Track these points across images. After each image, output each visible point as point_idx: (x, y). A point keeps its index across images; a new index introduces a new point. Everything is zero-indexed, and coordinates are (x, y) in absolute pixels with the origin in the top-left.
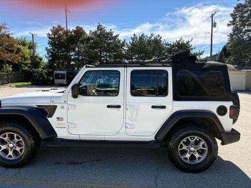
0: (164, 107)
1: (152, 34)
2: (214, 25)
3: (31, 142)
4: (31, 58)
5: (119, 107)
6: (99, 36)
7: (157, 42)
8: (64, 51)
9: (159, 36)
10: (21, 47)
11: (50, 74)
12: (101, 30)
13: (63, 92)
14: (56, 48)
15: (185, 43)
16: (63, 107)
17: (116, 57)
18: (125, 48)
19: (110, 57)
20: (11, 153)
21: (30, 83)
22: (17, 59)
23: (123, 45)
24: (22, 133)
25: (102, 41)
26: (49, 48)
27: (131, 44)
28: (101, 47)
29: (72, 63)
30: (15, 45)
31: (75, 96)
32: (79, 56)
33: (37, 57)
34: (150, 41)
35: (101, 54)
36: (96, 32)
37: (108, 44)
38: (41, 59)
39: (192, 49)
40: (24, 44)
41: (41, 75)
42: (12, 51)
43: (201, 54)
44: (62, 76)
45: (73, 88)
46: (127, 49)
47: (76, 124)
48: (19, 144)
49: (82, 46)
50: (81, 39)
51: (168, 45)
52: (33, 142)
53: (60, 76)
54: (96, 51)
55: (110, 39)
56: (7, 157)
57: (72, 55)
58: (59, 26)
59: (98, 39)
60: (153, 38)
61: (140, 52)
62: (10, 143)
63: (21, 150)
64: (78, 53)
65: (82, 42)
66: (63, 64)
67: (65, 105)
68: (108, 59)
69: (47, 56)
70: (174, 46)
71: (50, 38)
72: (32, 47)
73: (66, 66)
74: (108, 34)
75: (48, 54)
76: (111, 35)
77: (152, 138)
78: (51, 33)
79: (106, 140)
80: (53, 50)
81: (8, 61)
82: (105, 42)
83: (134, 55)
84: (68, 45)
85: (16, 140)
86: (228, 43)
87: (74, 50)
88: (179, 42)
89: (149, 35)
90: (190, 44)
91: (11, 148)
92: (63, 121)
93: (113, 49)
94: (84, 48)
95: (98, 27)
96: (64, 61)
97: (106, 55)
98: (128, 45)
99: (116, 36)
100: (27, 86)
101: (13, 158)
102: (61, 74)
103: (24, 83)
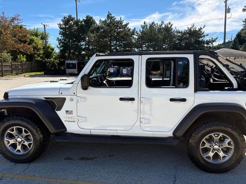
0: (184, 100)
1: (162, 22)
2: (228, 11)
3: (40, 136)
4: (44, 48)
5: (132, 99)
6: (108, 25)
7: (168, 29)
8: (75, 41)
9: (170, 24)
10: (34, 38)
11: (62, 63)
12: (111, 19)
13: (72, 83)
14: (67, 38)
15: (197, 29)
16: (72, 100)
17: (125, 46)
18: (135, 37)
19: (120, 46)
20: (19, 147)
21: (43, 73)
22: (30, 49)
23: (133, 34)
24: (29, 126)
25: (112, 30)
26: (60, 38)
27: (141, 33)
28: (111, 36)
29: (83, 52)
30: (28, 36)
31: (85, 88)
32: (89, 46)
33: (49, 47)
34: (161, 29)
35: (111, 43)
36: (105, 21)
37: (118, 33)
38: (53, 49)
39: (204, 36)
40: (36, 35)
41: (53, 65)
42: (25, 42)
43: (213, 41)
44: (73, 66)
45: (82, 79)
46: (137, 37)
47: (85, 118)
48: (27, 138)
49: (92, 35)
50: (91, 28)
51: (179, 33)
52: (41, 136)
53: (71, 66)
54: (106, 41)
55: (120, 28)
56: (15, 152)
57: (83, 45)
58: (70, 16)
59: (108, 28)
60: (164, 26)
61: (150, 41)
62: (18, 137)
63: (30, 145)
64: (89, 43)
65: (92, 32)
66: (73, 54)
67: (74, 97)
68: (118, 48)
69: (59, 46)
70: (185, 33)
71: (61, 28)
72: (44, 37)
73: (77, 56)
74: (118, 22)
75: (59, 44)
76: (121, 24)
77: (170, 134)
78: (62, 23)
79: (118, 135)
80: (64, 40)
81: (21, 52)
82: (115, 31)
83: (144, 43)
84: (79, 35)
85: (24, 134)
86: (243, 30)
87: (84, 40)
88: (190, 29)
89: (159, 23)
90: (203, 30)
91: (20, 143)
92: (72, 114)
93: (122, 37)
94: (94, 37)
95: (108, 16)
96: (75, 51)
97: (116, 44)
98: (138, 33)
99: (126, 25)
100: (40, 76)
101: (22, 152)
102: (72, 64)
103: (37, 73)
